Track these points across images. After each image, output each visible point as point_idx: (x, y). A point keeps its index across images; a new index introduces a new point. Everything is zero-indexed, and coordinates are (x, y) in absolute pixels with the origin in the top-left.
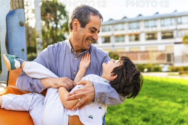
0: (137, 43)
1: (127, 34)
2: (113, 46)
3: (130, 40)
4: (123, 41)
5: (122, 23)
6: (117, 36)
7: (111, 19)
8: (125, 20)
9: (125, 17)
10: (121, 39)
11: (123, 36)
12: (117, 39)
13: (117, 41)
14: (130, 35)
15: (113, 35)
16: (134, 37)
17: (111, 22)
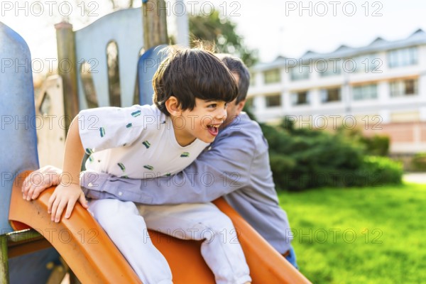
0: (410, 99)
1: (383, 80)
2: (348, 110)
3: (392, 94)
4: (375, 96)
5: (370, 52)
6: (358, 86)
7: (343, 47)
8: (379, 45)
9: (379, 39)
10: (369, 91)
11: (374, 84)
12: (357, 92)
13: (358, 98)
14: (393, 82)
15: (347, 83)
16: (401, 87)
17: (343, 53)
